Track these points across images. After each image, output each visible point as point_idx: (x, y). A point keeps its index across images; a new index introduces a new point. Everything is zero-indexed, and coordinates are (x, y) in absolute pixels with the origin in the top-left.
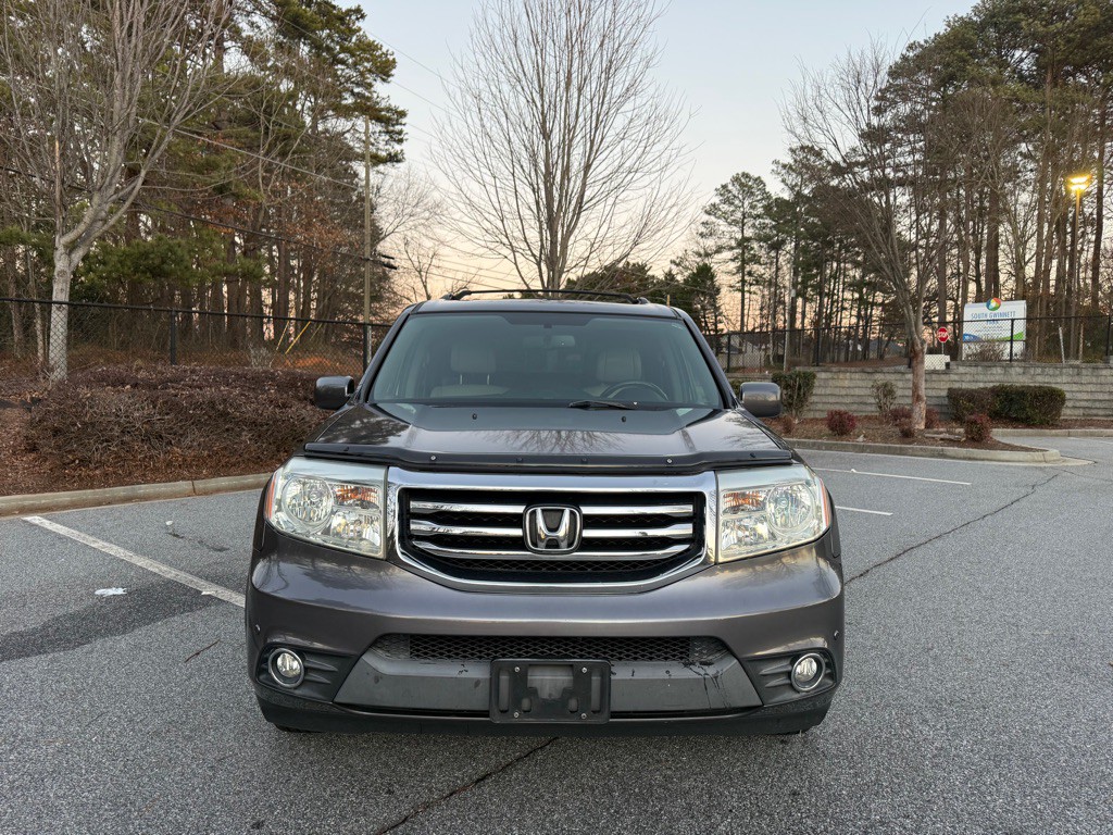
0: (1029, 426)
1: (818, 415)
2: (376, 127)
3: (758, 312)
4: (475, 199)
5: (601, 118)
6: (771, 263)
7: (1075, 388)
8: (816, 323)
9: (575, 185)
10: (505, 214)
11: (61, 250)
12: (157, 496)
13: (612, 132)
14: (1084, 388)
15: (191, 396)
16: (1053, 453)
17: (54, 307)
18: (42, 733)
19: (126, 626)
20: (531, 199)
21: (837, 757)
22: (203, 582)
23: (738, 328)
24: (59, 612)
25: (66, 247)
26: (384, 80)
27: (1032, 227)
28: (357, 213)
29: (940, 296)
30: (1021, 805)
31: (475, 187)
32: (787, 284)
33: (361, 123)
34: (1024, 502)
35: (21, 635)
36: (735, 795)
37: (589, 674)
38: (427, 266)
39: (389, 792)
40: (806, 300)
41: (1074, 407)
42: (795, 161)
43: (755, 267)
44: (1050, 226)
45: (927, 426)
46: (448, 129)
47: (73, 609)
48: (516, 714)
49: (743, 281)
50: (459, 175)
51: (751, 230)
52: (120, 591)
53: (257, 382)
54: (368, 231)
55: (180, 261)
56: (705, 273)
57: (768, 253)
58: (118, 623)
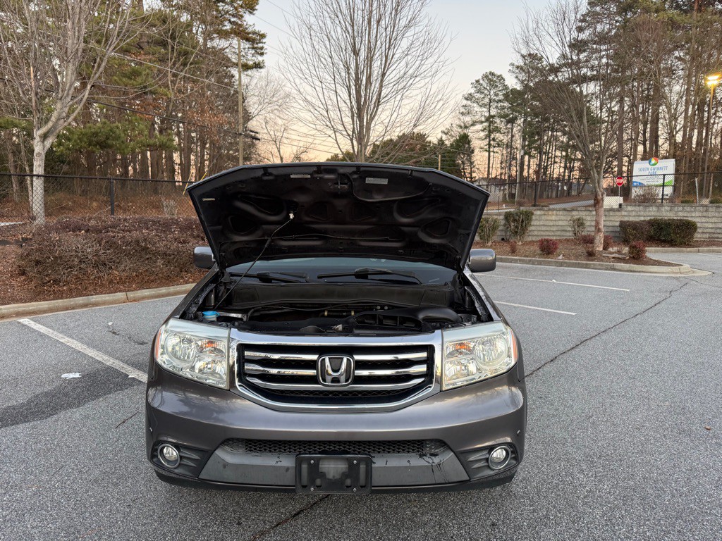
0: (672, 245)
1: (534, 239)
2: (247, 45)
3: (499, 165)
4: (309, 98)
5: (392, 41)
6: (508, 132)
7: (704, 220)
8: (537, 172)
9: (375, 86)
10: (329, 107)
11: (37, 139)
12: (104, 303)
13: (400, 51)
14: (710, 220)
15: (124, 237)
16: (686, 267)
17: (34, 179)
18: (24, 481)
19: (80, 402)
20: (346, 97)
21: (523, 497)
22: (130, 368)
23: (486, 176)
24: (39, 391)
25: (40, 137)
26: (251, 13)
27: (681, 109)
28: (234, 102)
29: (618, 155)
30: (636, 533)
31: (309, 89)
32: (518, 146)
33: (235, 42)
34: (663, 305)
35: (14, 408)
36: (456, 526)
37: (358, 464)
38: (280, 137)
39: (239, 524)
40: (530, 156)
41: (703, 233)
42: (525, 64)
43: (498, 135)
44: (693, 107)
45: (605, 248)
46: (290, 49)
47: (48, 388)
48: (312, 489)
49: (489, 145)
50: (298, 81)
51: (495, 110)
52: (77, 375)
53: (166, 226)
54: (241, 114)
55: (119, 137)
56: (464, 139)
57: (506, 125)
58: (75, 399)
